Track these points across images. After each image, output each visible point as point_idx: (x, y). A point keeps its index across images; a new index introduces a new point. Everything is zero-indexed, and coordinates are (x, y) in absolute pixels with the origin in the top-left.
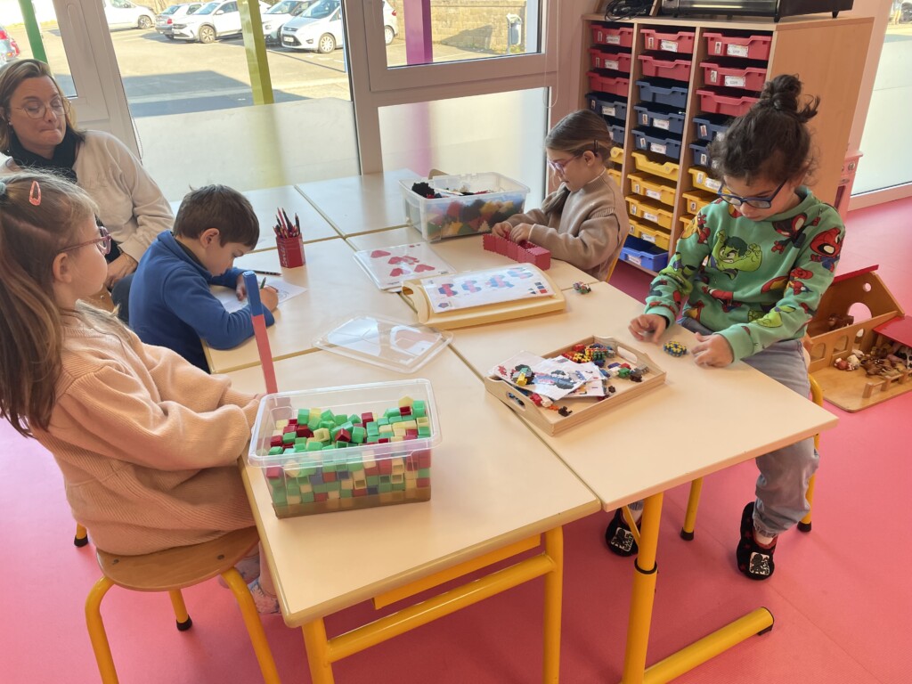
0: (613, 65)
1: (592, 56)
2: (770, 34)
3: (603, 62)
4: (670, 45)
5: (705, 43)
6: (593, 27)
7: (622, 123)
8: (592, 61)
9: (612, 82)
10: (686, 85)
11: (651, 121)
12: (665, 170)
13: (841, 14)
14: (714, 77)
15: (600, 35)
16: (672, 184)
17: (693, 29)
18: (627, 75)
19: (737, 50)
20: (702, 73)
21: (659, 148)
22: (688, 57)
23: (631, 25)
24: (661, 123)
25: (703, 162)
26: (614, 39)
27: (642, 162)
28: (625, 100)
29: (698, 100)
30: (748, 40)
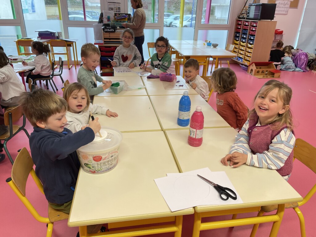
0: (239, 27)
1: (237, 25)
2: (257, 22)
3: (238, 26)
4: (247, 24)
5: (251, 23)
6: (238, 21)
7: (239, 37)
8: (237, 27)
9: (239, 30)
10: (248, 30)
11: (243, 36)
12: (244, 44)
13: (272, 20)
14: (251, 29)
15: (238, 22)
16: (245, 46)
17: (249, 21)
18: (240, 29)
19: (255, 25)
20: (250, 28)
21: (244, 41)
22: (248, 25)
23: (242, 20)
24: (245, 37)
25: (249, 42)
26: (240, 23)
27: (242, 43)
28: (240, 33)
29: (249, 32)
30: (255, 23)
